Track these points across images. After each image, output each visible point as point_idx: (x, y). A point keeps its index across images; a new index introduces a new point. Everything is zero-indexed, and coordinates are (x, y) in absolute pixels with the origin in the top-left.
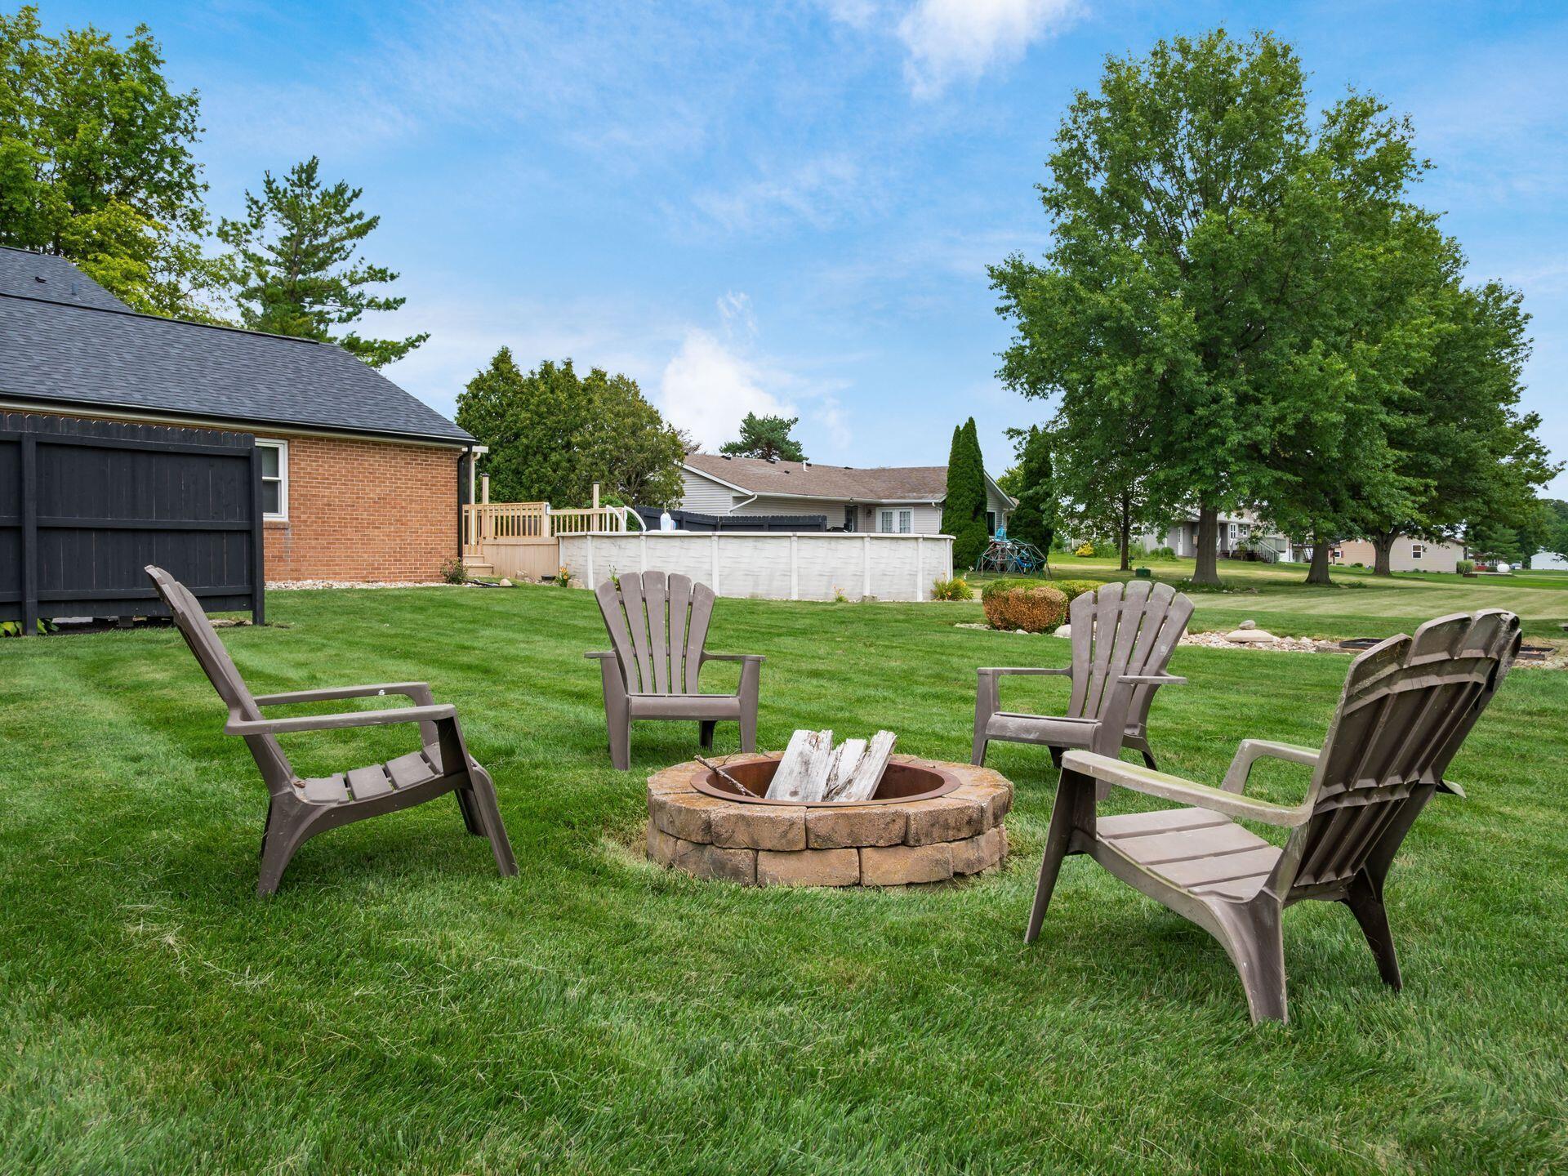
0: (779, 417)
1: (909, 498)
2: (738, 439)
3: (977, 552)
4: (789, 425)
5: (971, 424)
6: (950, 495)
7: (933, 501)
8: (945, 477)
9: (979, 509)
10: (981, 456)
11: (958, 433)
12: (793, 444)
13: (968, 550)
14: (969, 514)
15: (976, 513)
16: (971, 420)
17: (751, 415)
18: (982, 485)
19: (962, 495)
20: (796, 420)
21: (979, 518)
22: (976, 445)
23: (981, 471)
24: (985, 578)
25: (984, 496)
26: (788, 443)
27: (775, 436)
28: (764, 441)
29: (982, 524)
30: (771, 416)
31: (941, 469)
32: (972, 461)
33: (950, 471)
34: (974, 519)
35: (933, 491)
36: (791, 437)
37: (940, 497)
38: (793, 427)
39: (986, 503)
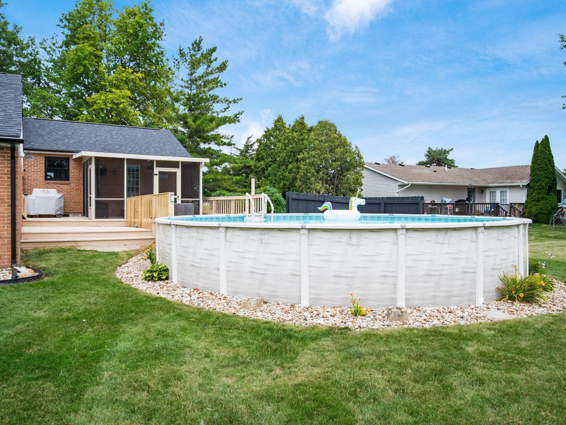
0: (444, 148)
1: (506, 183)
2: (425, 159)
3: (550, 214)
4: (448, 152)
5: (546, 140)
6: (532, 181)
7: (521, 184)
8: (529, 171)
9: (552, 188)
10: (552, 157)
11: (537, 145)
12: (450, 160)
13: (544, 212)
14: (545, 191)
15: (549, 190)
16: (546, 137)
17: (429, 148)
18: (554, 174)
19: (539, 181)
20: (452, 149)
21: (552, 193)
22: (550, 151)
23: (553, 166)
24: (556, 229)
25: (555, 180)
26: (447, 160)
27: (441, 157)
28: (436, 159)
29: (553, 197)
30: (439, 148)
31: (526, 166)
32: (547, 161)
33: (532, 167)
34: (548, 194)
35: (521, 179)
36: (449, 157)
37: (526, 182)
38: (450, 152)
39: (556, 185)
